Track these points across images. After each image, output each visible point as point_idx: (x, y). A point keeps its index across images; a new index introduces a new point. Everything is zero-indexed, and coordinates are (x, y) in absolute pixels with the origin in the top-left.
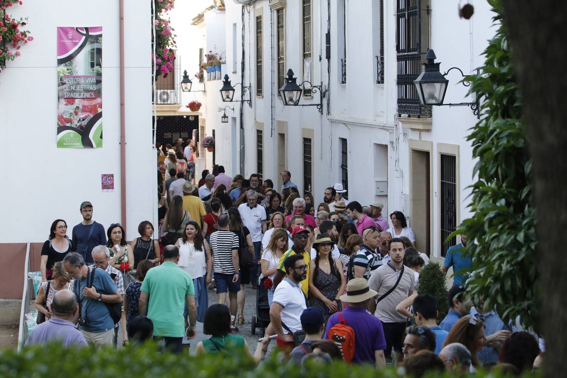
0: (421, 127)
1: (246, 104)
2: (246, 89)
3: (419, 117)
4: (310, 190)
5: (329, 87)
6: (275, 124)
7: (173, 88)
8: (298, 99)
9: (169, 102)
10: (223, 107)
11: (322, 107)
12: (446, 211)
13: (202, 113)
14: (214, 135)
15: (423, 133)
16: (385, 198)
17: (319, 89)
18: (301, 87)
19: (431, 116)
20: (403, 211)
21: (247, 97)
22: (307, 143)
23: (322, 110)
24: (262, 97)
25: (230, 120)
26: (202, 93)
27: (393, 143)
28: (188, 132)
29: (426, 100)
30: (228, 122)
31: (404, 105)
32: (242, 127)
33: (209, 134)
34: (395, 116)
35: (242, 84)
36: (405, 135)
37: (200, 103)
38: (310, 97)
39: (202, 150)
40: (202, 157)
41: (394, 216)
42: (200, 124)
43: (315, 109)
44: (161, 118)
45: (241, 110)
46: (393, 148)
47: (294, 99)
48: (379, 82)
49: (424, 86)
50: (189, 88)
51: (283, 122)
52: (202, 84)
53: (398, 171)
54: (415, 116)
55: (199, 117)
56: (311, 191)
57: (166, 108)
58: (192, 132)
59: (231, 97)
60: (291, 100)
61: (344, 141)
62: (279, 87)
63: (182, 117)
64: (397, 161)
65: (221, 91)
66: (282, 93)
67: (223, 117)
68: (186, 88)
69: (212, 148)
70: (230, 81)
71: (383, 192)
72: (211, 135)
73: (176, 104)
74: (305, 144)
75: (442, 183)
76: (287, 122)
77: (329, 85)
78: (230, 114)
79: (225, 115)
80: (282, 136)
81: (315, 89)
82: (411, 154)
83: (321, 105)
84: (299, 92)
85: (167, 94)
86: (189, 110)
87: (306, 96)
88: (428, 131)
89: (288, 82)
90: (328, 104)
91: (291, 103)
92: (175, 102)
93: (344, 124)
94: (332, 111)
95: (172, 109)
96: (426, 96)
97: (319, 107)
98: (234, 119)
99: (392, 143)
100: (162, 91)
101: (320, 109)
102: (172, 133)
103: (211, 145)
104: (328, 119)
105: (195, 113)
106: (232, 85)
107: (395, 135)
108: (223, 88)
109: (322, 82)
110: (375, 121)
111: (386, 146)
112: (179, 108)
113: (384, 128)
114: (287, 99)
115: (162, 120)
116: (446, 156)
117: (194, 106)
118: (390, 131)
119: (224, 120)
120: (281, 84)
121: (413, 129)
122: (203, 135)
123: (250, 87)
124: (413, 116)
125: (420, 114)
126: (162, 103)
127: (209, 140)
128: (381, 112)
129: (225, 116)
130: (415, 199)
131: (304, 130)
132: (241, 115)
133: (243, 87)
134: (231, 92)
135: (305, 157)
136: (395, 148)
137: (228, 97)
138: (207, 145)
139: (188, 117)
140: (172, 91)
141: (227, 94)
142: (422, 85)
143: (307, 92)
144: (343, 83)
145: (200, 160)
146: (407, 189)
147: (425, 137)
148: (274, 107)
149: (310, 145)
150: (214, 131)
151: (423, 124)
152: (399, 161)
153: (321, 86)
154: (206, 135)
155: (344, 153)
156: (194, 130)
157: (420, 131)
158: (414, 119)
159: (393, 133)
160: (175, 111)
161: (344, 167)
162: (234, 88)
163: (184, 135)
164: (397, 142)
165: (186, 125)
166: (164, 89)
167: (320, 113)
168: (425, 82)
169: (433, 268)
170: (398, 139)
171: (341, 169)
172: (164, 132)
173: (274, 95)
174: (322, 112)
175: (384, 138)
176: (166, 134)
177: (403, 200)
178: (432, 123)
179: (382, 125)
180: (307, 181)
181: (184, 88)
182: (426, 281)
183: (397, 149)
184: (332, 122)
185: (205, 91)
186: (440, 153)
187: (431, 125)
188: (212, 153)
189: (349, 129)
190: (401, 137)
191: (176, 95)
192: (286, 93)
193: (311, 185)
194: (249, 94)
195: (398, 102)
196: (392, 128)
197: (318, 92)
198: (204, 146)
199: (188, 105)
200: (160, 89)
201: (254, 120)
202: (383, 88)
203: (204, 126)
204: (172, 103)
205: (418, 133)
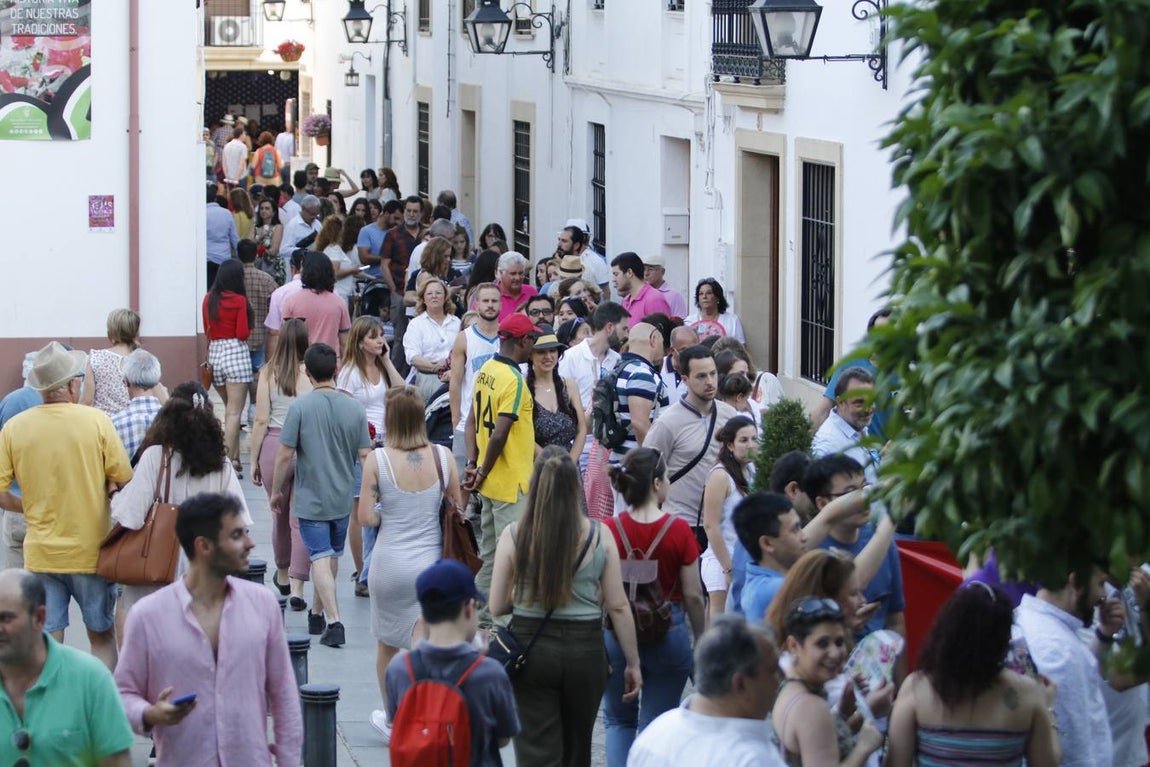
0: (761, 103)
1: (396, 49)
2: (396, 16)
3: (757, 82)
4: (526, 230)
5: (568, 16)
6: (456, 91)
7: (248, 14)
8: (503, 39)
9: (238, 42)
10: (349, 54)
11: (552, 57)
12: (813, 282)
13: (306, 65)
14: (329, 111)
15: (765, 117)
16: (684, 251)
17: (548, 19)
18: (510, 16)
19: (783, 81)
20: (722, 278)
21: (398, 34)
22: (522, 132)
23: (553, 63)
24: (428, 33)
25: (362, 80)
26: (305, 24)
27: (702, 135)
28: (276, 104)
29: (774, 48)
30: (357, 85)
31: (726, 56)
32: (387, 95)
33: (318, 109)
34: (706, 79)
35: (389, 7)
36: (727, 119)
37: (302, 46)
38: (529, 37)
39: (306, 142)
40: (304, 155)
41: (706, 288)
42: (302, 89)
43: (540, 62)
44: (223, 75)
45: (387, 61)
46: (702, 145)
47: (496, 40)
48: (673, 8)
49: (770, 17)
50: (279, 13)
51: (473, 88)
52: (306, 6)
53: (710, 194)
54: (750, 79)
55: (301, 73)
56: (528, 231)
57: (232, 53)
58: (284, 104)
59: (364, 33)
60: (489, 41)
61: (599, 130)
62: (465, 17)
63: (265, 73)
64: (710, 173)
65: (345, 20)
66: (470, 27)
67: (347, 75)
68: (274, 14)
69: (326, 139)
71: (679, 237)
72: (324, 112)
73: (251, 45)
74: (516, 135)
75: (804, 222)
76: (480, 87)
77: (568, 12)
78: (362, 69)
79: (352, 70)
80: (470, 116)
81: (539, 19)
82: (741, 160)
83: (552, 53)
84: (506, 26)
85: (235, 25)
86: (278, 58)
87: (521, 33)
88: (777, 111)
89: (483, 4)
90: (567, 52)
91: (489, 48)
92: (251, 42)
93: (599, 93)
94: (573, 64)
95: (245, 57)
96: (774, 39)
97: (548, 57)
98: (371, 79)
99: (699, 135)
100: (225, 18)
101: (549, 61)
102: (244, 105)
103: (323, 131)
104: (566, 83)
105: (291, 66)
106: (368, 8)
107: (705, 119)
108: (348, 15)
109: (553, 6)
110: (664, 88)
111: (687, 142)
112: (259, 53)
113: (683, 104)
114: (481, 40)
115: (223, 78)
116: (814, 165)
117: (290, 51)
118: (697, 111)
119: (349, 82)
120: (468, 8)
121: (744, 108)
122: (307, 109)
123: (405, 13)
124: (745, 79)
125: (760, 75)
126: (225, 43)
127: (319, 121)
128: (677, 69)
129: (352, 74)
130: (746, 256)
131: (515, 105)
132: (387, 70)
133: (390, 14)
134: (365, 23)
135: (517, 161)
136: (706, 147)
137: (358, 33)
138: (315, 131)
139: (277, 73)
140: (245, 18)
141: (356, 27)
142: (767, 15)
143: (523, 26)
144: (598, 7)
146: (730, 234)
147: (770, 124)
148: (454, 55)
149: (528, 137)
150: (329, 103)
151: (767, 97)
152: (713, 174)
153: (552, 14)
154: (313, 110)
155: (599, 154)
156: (290, 100)
157: (759, 111)
158: (747, 87)
159: (702, 114)
160: (250, 61)
161: (598, 184)
162: (372, 15)
163: (270, 110)
164: (711, 133)
165: (274, 88)
166: (228, 15)
167: (548, 71)
168: (773, 10)
169: (788, 412)
170: (713, 128)
171: (592, 187)
172: (227, 104)
173: (454, 31)
174: (553, 69)
175: (683, 125)
176: (231, 107)
177: (722, 256)
178: (784, 95)
179: (680, 98)
180: (521, 211)
181: (269, 14)
182: (774, 439)
183: (709, 148)
184: (573, 88)
185: (312, 21)
186: (801, 158)
187: (784, 99)
188: (325, 148)
189: (610, 105)
190: (720, 124)
191: (253, 28)
192: (479, 27)
193: (528, 219)
194: (403, 28)
195: (714, 51)
196: (700, 105)
197: (546, 25)
198: (310, 133)
199: (277, 49)
200: (221, 15)
201: (411, 81)
202: (681, 20)
203: (309, 91)
204: (245, 43)
205: (755, 115)
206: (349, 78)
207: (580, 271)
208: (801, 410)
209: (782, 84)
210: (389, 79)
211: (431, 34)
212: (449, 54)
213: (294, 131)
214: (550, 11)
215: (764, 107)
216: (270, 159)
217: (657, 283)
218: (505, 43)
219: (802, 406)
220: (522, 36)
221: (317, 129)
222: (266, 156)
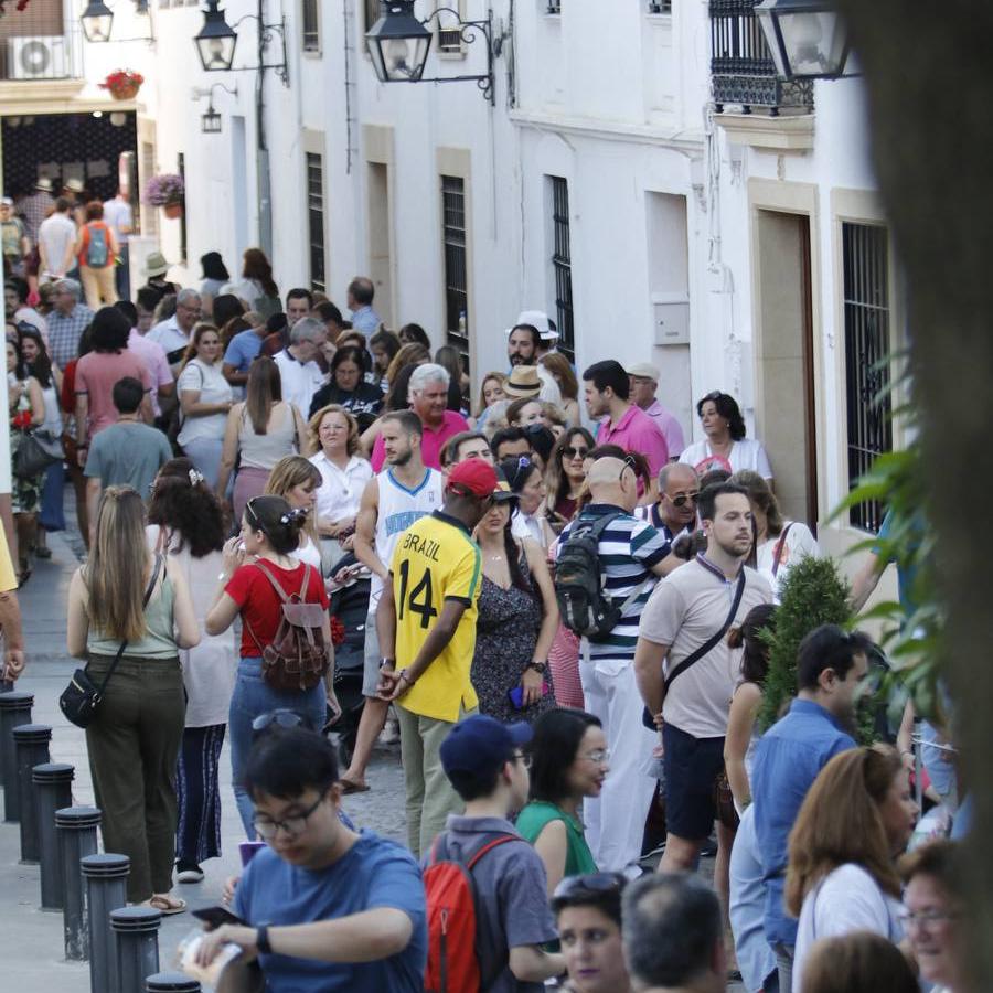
0: (781, 141)
1: (273, 77)
2: (271, 31)
3: (775, 112)
4: (463, 330)
5: (511, 25)
6: (360, 144)
7: (60, 31)
8: (421, 62)
9: (49, 73)
10: (206, 86)
11: (492, 83)
12: (862, 391)
13: (146, 104)
14: (182, 169)
15: (789, 161)
16: (684, 352)
17: (484, 30)
18: (430, 27)
19: (811, 109)
20: (736, 390)
21: (274, 56)
22: (452, 191)
23: (493, 93)
24: (316, 54)
25: (227, 124)
26: (144, 45)
27: (702, 189)
28: (109, 160)
29: (792, 64)
30: (219, 130)
31: (731, 76)
32: (262, 144)
33: (166, 167)
34: (705, 109)
35: (260, 18)
36: (736, 165)
37: (139, 76)
38: (458, 55)
39: (150, 214)
40: (149, 234)
41: (709, 406)
42: (141, 138)
43: (474, 90)
44: (29, 121)
45: (260, 96)
46: (703, 203)
47: (410, 63)
48: (656, 10)
49: (785, 21)
50: (105, 31)
51: (383, 130)
52: (144, 18)
53: (717, 272)
54: (765, 108)
55: (139, 115)
56: (467, 332)
57: (39, 90)
58: (118, 160)
59: (226, 56)
60: (401, 64)
61: (559, 184)
62: (368, 27)
63: (89, 116)
64: (715, 242)
65: (198, 39)
66: (373, 45)
67: (205, 117)
68: (97, 32)
69: (178, 209)
70: (223, 12)
71: (676, 334)
72: (175, 171)
73: (67, 77)
74: (445, 195)
75: (849, 309)
76: (392, 129)
77: (511, 19)
78: (226, 108)
79: (211, 110)
80: (379, 170)
81: (471, 30)
82: (757, 222)
83: (491, 77)
84: (424, 42)
85: (43, 49)
86: (107, 95)
87: (447, 50)
88: (804, 152)
89: (389, 11)
90: (511, 76)
91: (401, 74)
92: (67, 72)
93: (558, 134)
94: (520, 93)
95: (59, 95)
96: (792, 52)
97: (485, 84)
98: (239, 121)
99: (699, 189)
100: (28, 40)
101: (487, 89)
102: (61, 163)
103: (174, 198)
104: (512, 120)
105: (125, 105)
106: (229, 20)
107: (706, 166)
108: (203, 31)
109: (490, 11)
110: (648, 123)
111: (682, 199)
112: (79, 88)
113: (675, 145)
114: (389, 64)
115: (31, 126)
116: (858, 226)
117: (122, 84)
118: (693, 155)
119: (208, 127)
120: (371, 16)
121: (758, 149)
122: (150, 168)
123: (283, 26)
124: (759, 108)
125: (779, 101)
126: (30, 76)
127: (167, 184)
128: (667, 97)
129: (211, 114)
130: (770, 357)
131: (442, 152)
132: (260, 108)
133: (262, 28)
134: (227, 42)
135: (448, 233)
136: (709, 206)
137: (218, 57)
138: (162, 198)
139: (107, 115)
140: (58, 39)
141: (215, 48)
142: (780, 18)
143: (450, 39)
144: (552, 11)
145: (143, 242)
146: (746, 327)
147: (795, 170)
148: (354, 85)
149: (461, 198)
150: (181, 156)
151: (790, 132)
152: (719, 243)
153: (488, 22)
154: (158, 168)
155: (561, 221)
156: (125, 155)
157: (781, 152)
158: (762, 119)
159: (702, 159)
160: (67, 100)
161: (561, 262)
162: (235, 30)
163: (99, 168)
164: (714, 186)
165: (102, 138)
166: (33, 34)
167: (487, 103)
168: (789, 11)
169: (815, 576)
170: (717, 178)
171: (553, 268)
172: (36, 163)
173: (353, 49)
174: (492, 100)
175: (675, 176)
176: (42, 168)
177: (736, 359)
178: (813, 129)
179: (668, 137)
180: (456, 304)
181: (90, 32)
182: (797, 615)
183: (713, 207)
184: (522, 127)
185: (152, 40)
186: (840, 217)
187: (813, 135)
188: (177, 222)
189: (574, 149)
190: (726, 172)
191: (68, 53)
192: (385, 44)
193: (466, 315)
194: (280, 47)
195: (714, 70)
196: (696, 147)
197: (481, 40)
198: (155, 202)
199: (104, 82)
200: (23, 34)
201: (295, 123)
202: (668, 27)
203: (153, 142)
204: (59, 75)
205: (774, 158)
206: (208, 121)
207: (537, 386)
208: (833, 572)
209: (809, 113)
210: (264, 119)
211: (321, 54)
212: (347, 84)
213: (133, 199)
214: (485, 18)
215: (786, 146)
216: (101, 240)
217: (647, 401)
218: (423, 66)
219: (835, 567)
220: (448, 55)
221: (164, 195)
222: (93, 236)
